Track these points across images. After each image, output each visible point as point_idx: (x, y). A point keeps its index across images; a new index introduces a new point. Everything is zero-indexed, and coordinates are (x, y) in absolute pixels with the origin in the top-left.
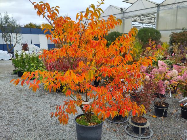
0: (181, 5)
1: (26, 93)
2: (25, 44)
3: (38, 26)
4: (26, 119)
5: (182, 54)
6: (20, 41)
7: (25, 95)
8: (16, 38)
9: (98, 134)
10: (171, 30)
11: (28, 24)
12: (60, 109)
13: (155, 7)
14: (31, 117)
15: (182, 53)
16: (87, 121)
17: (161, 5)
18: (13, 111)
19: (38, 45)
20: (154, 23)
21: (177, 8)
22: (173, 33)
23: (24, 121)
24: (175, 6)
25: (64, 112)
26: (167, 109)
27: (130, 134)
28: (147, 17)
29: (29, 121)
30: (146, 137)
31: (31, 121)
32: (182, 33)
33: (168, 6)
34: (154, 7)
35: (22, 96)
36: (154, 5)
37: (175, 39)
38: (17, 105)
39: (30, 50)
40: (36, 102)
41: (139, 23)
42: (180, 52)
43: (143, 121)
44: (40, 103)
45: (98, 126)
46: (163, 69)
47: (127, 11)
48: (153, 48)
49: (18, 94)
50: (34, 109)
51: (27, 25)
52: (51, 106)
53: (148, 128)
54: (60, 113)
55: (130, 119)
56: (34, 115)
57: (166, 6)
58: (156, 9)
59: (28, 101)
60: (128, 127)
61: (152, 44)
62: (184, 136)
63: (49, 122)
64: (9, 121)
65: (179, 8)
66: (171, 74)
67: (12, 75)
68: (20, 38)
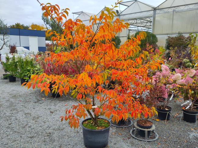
0: (177, 9)
1: (21, 99)
2: (14, 47)
3: (26, 27)
4: (26, 125)
5: (179, 59)
6: (8, 43)
7: (21, 101)
8: (4, 40)
9: (105, 138)
10: (167, 34)
11: (15, 24)
12: (69, 112)
13: (152, 10)
14: (31, 123)
15: (179, 57)
16: (95, 125)
17: (158, 8)
18: (11, 118)
19: (28, 48)
20: (149, 27)
21: (173, 12)
22: (169, 37)
23: (24, 127)
24: (171, 10)
25: (73, 116)
26: (170, 113)
27: (136, 138)
28: (143, 21)
29: (30, 127)
30: (152, 140)
31: (32, 127)
32: (178, 37)
33: (164, 9)
34: (150, 11)
35: (17, 102)
36: (151, 9)
37: (171, 44)
38: (14, 112)
39: (18, 52)
40: (34, 108)
41: (135, 26)
42: (177, 56)
43: (148, 125)
44: (38, 109)
45: (106, 130)
46: (167, 73)
47: (123, 13)
48: (150, 52)
49: (12, 100)
50: (33, 115)
51: (13, 26)
52: (51, 112)
53: (153, 131)
54: (69, 117)
55: (136, 123)
56: (34, 122)
57: (162, 10)
58: (152, 12)
59: (25, 107)
60: (133, 131)
61: (149, 48)
62: (188, 138)
63: (52, 128)
64: (8, 128)
65: (175, 12)
66: (174, 77)
67: (2, 80)
68: (8, 39)
